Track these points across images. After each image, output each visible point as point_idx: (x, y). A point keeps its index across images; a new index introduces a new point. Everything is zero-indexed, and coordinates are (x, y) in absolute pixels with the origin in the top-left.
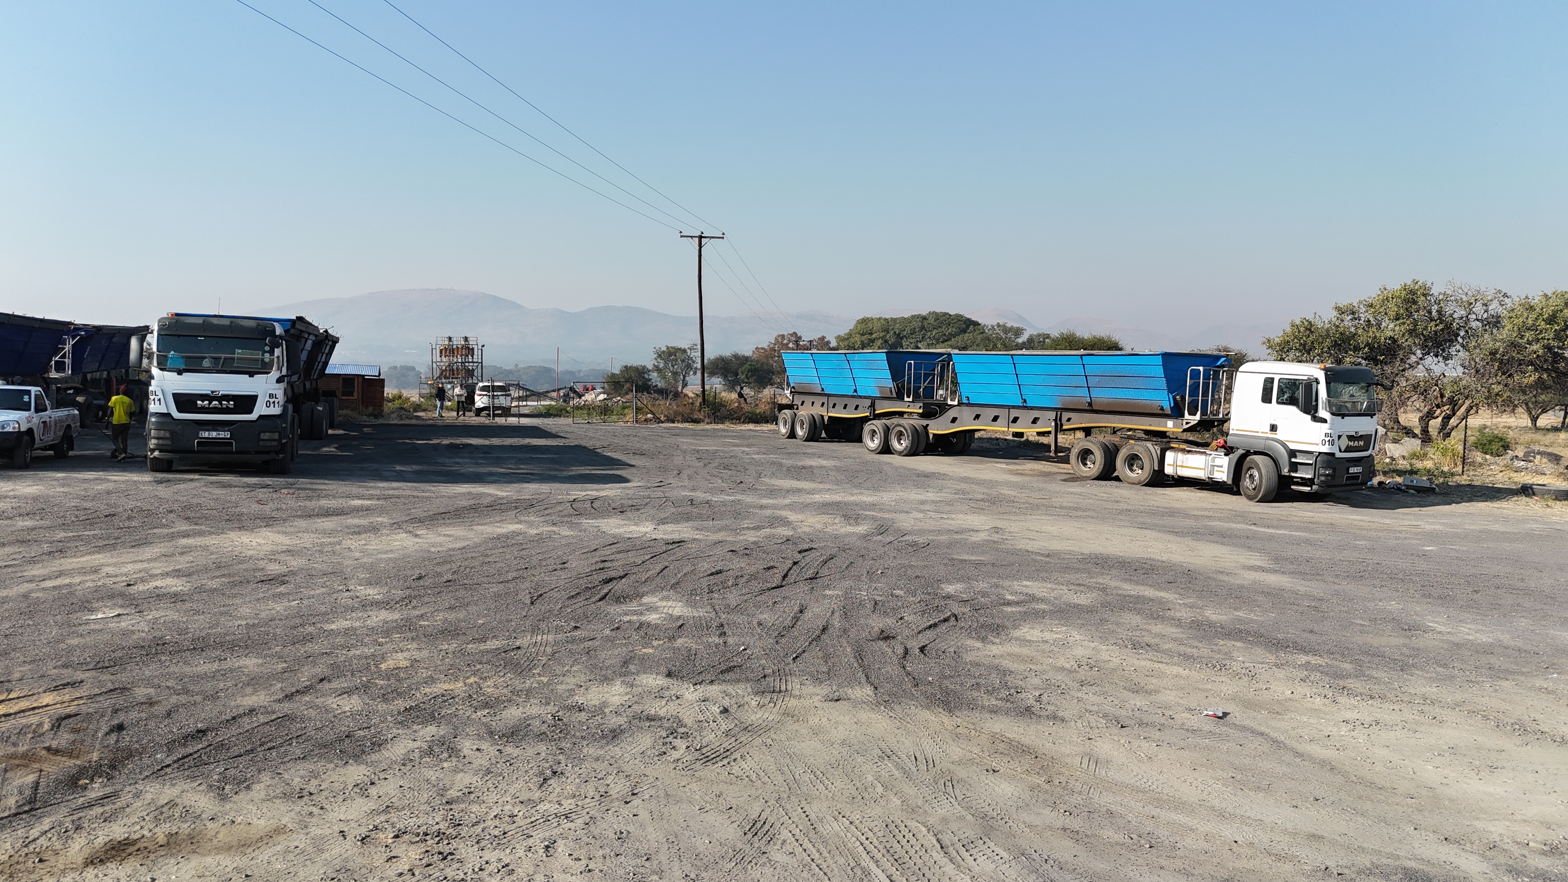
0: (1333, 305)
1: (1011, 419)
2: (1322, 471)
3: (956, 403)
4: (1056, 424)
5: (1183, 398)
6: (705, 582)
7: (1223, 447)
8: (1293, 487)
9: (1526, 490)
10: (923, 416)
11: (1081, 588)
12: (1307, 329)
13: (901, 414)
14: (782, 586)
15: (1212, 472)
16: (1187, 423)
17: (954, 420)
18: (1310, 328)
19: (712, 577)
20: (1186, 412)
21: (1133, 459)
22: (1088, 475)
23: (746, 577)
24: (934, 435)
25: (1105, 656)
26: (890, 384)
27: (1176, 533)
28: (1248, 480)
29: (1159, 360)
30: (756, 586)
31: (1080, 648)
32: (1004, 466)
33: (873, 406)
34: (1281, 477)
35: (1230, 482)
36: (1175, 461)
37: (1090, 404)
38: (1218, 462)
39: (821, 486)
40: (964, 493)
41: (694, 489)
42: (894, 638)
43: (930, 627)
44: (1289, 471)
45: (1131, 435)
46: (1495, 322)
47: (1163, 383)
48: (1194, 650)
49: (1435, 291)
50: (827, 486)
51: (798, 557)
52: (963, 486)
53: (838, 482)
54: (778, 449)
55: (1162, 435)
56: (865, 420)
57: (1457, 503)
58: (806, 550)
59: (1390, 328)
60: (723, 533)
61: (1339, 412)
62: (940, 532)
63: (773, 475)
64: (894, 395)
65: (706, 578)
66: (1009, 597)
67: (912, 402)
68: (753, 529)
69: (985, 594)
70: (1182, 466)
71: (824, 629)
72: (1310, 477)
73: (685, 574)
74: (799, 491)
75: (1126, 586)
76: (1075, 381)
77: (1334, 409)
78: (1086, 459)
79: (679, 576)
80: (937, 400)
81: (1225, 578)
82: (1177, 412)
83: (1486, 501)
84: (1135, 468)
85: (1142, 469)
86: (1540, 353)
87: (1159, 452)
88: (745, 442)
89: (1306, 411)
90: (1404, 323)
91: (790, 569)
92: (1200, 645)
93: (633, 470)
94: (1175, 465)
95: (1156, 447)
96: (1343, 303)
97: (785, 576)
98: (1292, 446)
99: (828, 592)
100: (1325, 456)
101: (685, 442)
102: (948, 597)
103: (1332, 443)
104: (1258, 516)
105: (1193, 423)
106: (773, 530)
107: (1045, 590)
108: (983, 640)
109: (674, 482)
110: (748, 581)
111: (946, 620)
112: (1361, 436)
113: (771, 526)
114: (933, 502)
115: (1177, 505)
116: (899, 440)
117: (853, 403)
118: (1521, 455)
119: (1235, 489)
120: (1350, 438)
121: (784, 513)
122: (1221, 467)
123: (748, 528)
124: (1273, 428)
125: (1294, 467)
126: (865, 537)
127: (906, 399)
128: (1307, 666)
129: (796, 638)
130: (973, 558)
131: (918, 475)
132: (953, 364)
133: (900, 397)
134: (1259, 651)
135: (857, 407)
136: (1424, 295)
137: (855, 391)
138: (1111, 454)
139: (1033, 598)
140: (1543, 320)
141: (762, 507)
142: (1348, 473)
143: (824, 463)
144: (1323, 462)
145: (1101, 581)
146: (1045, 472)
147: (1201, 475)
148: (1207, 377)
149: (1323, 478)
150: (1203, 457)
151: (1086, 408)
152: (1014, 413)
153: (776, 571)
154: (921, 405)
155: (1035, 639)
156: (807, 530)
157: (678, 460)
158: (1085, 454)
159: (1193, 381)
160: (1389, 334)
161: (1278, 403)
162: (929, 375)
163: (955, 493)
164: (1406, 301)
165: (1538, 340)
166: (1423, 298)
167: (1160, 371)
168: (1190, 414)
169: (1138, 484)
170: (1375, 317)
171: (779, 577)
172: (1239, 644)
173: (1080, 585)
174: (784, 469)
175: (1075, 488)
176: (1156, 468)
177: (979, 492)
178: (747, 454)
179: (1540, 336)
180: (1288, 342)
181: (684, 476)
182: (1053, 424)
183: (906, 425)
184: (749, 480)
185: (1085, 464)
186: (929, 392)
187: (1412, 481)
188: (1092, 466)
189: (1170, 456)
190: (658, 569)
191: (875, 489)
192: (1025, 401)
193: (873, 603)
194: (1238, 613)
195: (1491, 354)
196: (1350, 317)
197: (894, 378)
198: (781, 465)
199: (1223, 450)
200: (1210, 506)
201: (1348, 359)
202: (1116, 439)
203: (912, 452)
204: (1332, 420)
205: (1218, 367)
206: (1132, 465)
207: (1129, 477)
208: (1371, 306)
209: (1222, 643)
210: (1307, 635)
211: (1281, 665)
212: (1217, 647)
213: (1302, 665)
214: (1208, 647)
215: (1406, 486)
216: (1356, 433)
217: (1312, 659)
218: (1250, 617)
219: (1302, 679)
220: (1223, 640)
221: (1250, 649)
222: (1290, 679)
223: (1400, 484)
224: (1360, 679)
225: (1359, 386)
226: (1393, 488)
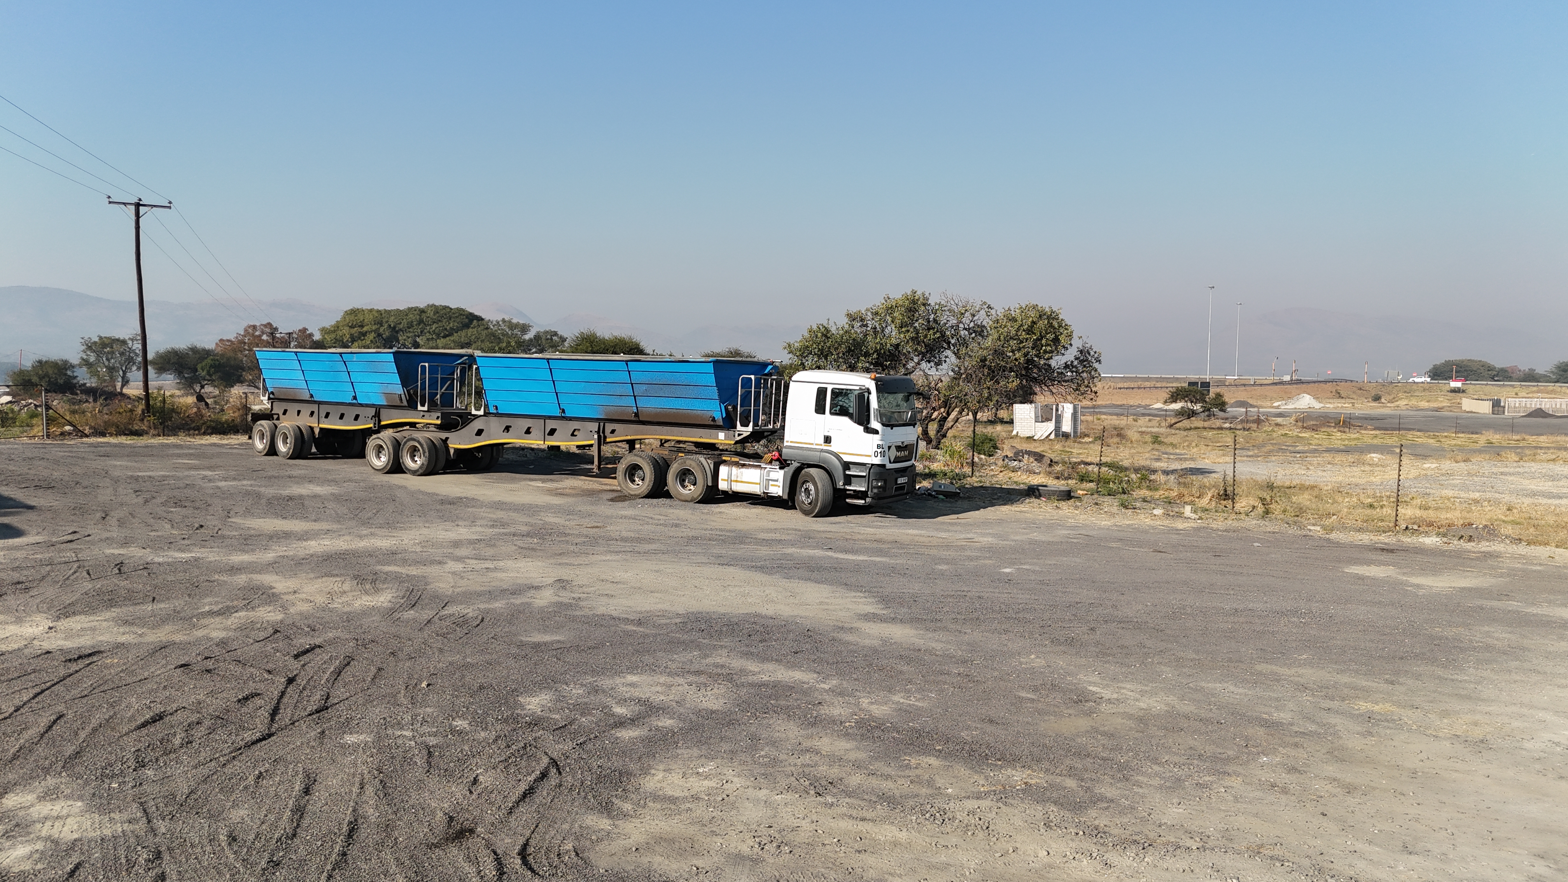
0: (845, 312)
1: (547, 431)
2: (874, 483)
3: (481, 412)
4: (599, 437)
5: (735, 408)
6: (130, 744)
7: (778, 460)
8: (848, 500)
9: (1033, 492)
10: (441, 427)
11: (702, 679)
12: (823, 335)
13: (413, 425)
14: (270, 735)
15: (767, 487)
16: (739, 435)
17: (480, 432)
18: (826, 334)
19: (144, 731)
20: (738, 423)
21: (685, 474)
22: (637, 493)
23: (207, 723)
24: (456, 450)
25: (787, 818)
26: (399, 390)
27: (762, 569)
28: (803, 494)
29: (710, 368)
30: (225, 741)
31: (747, 804)
32: (540, 484)
33: (377, 415)
34: (836, 490)
35: (786, 497)
36: (730, 475)
37: (637, 415)
38: (773, 475)
39: (317, 526)
40: (504, 525)
41: (126, 543)
42: (472, 831)
43: (524, 796)
44: (844, 484)
45: (679, 448)
46: (979, 331)
47: (714, 392)
48: (890, 784)
49: (932, 301)
50: (324, 526)
51: (295, 665)
52: (500, 514)
53: (338, 519)
54: (254, 472)
55: (712, 447)
56: (368, 433)
57: (984, 508)
58: (307, 651)
59: (893, 334)
60: (168, 628)
61: (889, 424)
62: (491, 595)
63: (248, 513)
64: (405, 403)
65: (134, 735)
66: (619, 710)
67: (428, 411)
68: (219, 613)
69: (585, 710)
70: (737, 481)
71: (353, 830)
72: (864, 489)
73: (95, 730)
74: (287, 535)
75: (752, 666)
76: (620, 389)
77: (884, 419)
78: (633, 475)
79: (83, 735)
80: (457, 408)
81: (849, 638)
82: (729, 424)
83: (1005, 504)
84: (686, 483)
85: (694, 484)
86: (1021, 361)
87: (712, 466)
88: (206, 462)
89: (860, 424)
90: (908, 331)
91: (283, 694)
92: (891, 771)
93: (31, 515)
94: (730, 480)
95: (709, 461)
96: (853, 310)
97: (275, 712)
98: (846, 458)
99: (350, 739)
100: (878, 468)
101: (119, 466)
102: (535, 723)
103: (883, 454)
104: (824, 536)
105: (745, 434)
106: (251, 614)
107: (659, 689)
108: (607, 809)
109: (96, 531)
110: (212, 730)
111: (544, 775)
112: (906, 446)
113: (249, 606)
114: (471, 542)
115: (739, 526)
116: (413, 457)
117: (351, 412)
118: (1010, 454)
119: (790, 504)
120: (899, 448)
121: (268, 579)
122: (777, 481)
123: (211, 613)
124: (828, 440)
125: (848, 479)
126: (390, 613)
127: (420, 408)
128: (1029, 792)
129: (302, 862)
130: (547, 638)
131: (442, 502)
132: (477, 369)
133: (412, 405)
134: (962, 770)
135: (357, 417)
136: (924, 305)
137: (355, 398)
138: (661, 468)
139: (650, 709)
140: (1024, 330)
141: (234, 570)
142: (896, 484)
143: (318, 489)
144: (876, 474)
145: (719, 660)
146: (588, 490)
147: (756, 490)
148: (758, 386)
149: (875, 491)
150: (757, 472)
151: (633, 418)
152: (551, 424)
153: (258, 702)
154: (439, 415)
155: (678, 793)
156: (304, 607)
157: (105, 495)
158: (633, 470)
159: (744, 390)
160: (894, 341)
161: (831, 413)
162: (448, 379)
163: (493, 526)
164: (910, 310)
165: (1019, 349)
166: (923, 308)
167: (711, 379)
168: (742, 426)
169: (691, 501)
170: (880, 324)
171: (264, 713)
172: (932, 761)
173: (698, 673)
174: (263, 501)
175: (624, 510)
176: (710, 484)
177: (521, 521)
178: (210, 481)
179: (1021, 346)
180: (807, 347)
181: (112, 521)
182: (596, 436)
183: (421, 440)
184: (212, 522)
185: (633, 481)
186: (448, 400)
187: (940, 487)
188: (640, 483)
189: (723, 470)
190: (44, 722)
191: (390, 525)
192: (563, 411)
193: (425, 752)
194: (896, 698)
195: (981, 361)
196: (859, 324)
197: (404, 384)
198: (259, 496)
199: (778, 463)
200: (772, 525)
201: (860, 365)
202: (665, 453)
203: (429, 471)
204: (883, 431)
205: (766, 375)
206: (684, 481)
207: (681, 494)
208: (877, 314)
209: (913, 762)
210: (989, 728)
211: (1003, 797)
212: (912, 773)
213: (1024, 791)
214: (903, 774)
215: (935, 491)
216: (902, 443)
217: (1024, 776)
218: (911, 702)
219: (1045, 824)
220: (910, 755)
221: (950, 769)
222: (1032, 825)
223: (929, 489)
224: (1100, 808)
225: (900, 396)
226: (925, 494)
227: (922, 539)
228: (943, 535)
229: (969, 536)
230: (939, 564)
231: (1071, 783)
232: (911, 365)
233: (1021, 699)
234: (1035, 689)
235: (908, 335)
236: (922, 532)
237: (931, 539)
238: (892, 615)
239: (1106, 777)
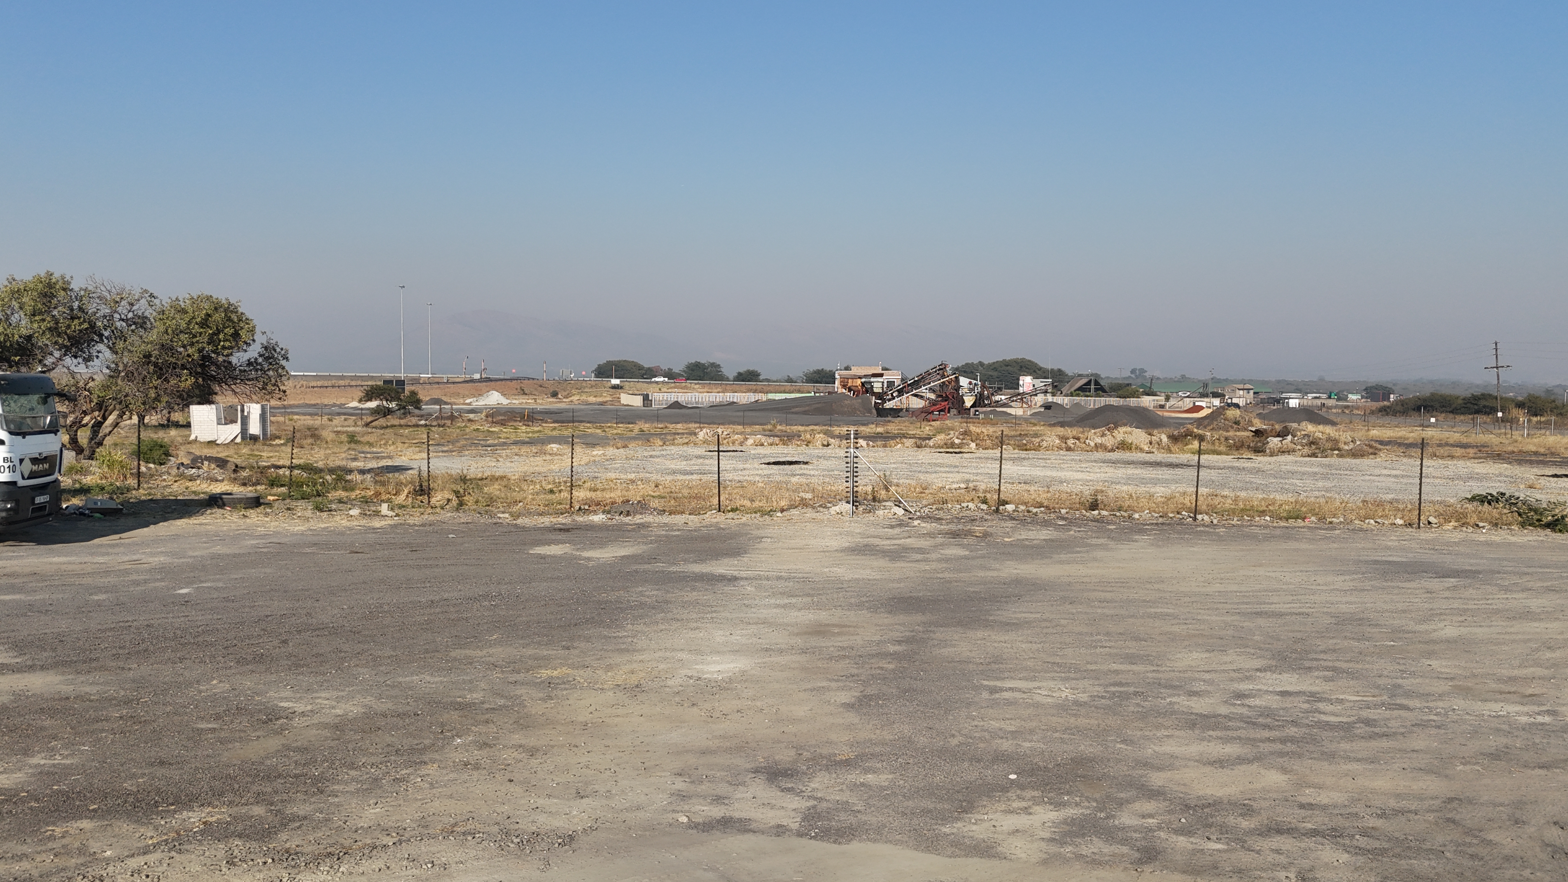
9: (215, 501)
46: (141, 322)
48: (25, 865)
49: (75, 286)
57: (155, 524)
59: (24, 325)
61: (19, 430)
77: (12, 426)
83: (181, 518)
86: (195, 358)
90: (44, 320)
100: (5, 486)
103: (12, 469)
112: (46, 457)
118: (186, 461)
120: (34, 461)
128: (209, 831)
134: (124, 827)
136: (64, 289)
140: (197, 323)
142: (33, 503)
144: (4, 493)
149: (4, 514)
160: (24, 332)
164: (44, 295)
165: (192, 344)
166: (62, 293)
172: (86, 824)
179: (194, 340)
187: (96, 503)
195: (144, 357)
204: (11, 441)
209: (58, 831)
210: (160, 772)
211: (177, 844)
212: (57, 845)
213: (202, 832)
214: (43, 848)
215: (88, 509)
216: (40, 454)
217: (203, 815)
218: (56, 762)
219: (227, 862)
220: (54, 824)
221: (109, 828)
222: (212, 867)
223: (80, 508)
224: (292, 829)
225: (36, 397)
226: (75, 513)
227: (70, 567)
228: (101, 559)
229: (135, 557)
230: (96, 594)
231: (258, 810)
232: (49, 360)
233: (200, 731)
234: (218, 717)
235: (43, 326)
236: (73, 558)
237: (84, 566)
238: (29, 663)
239: (298, 794)
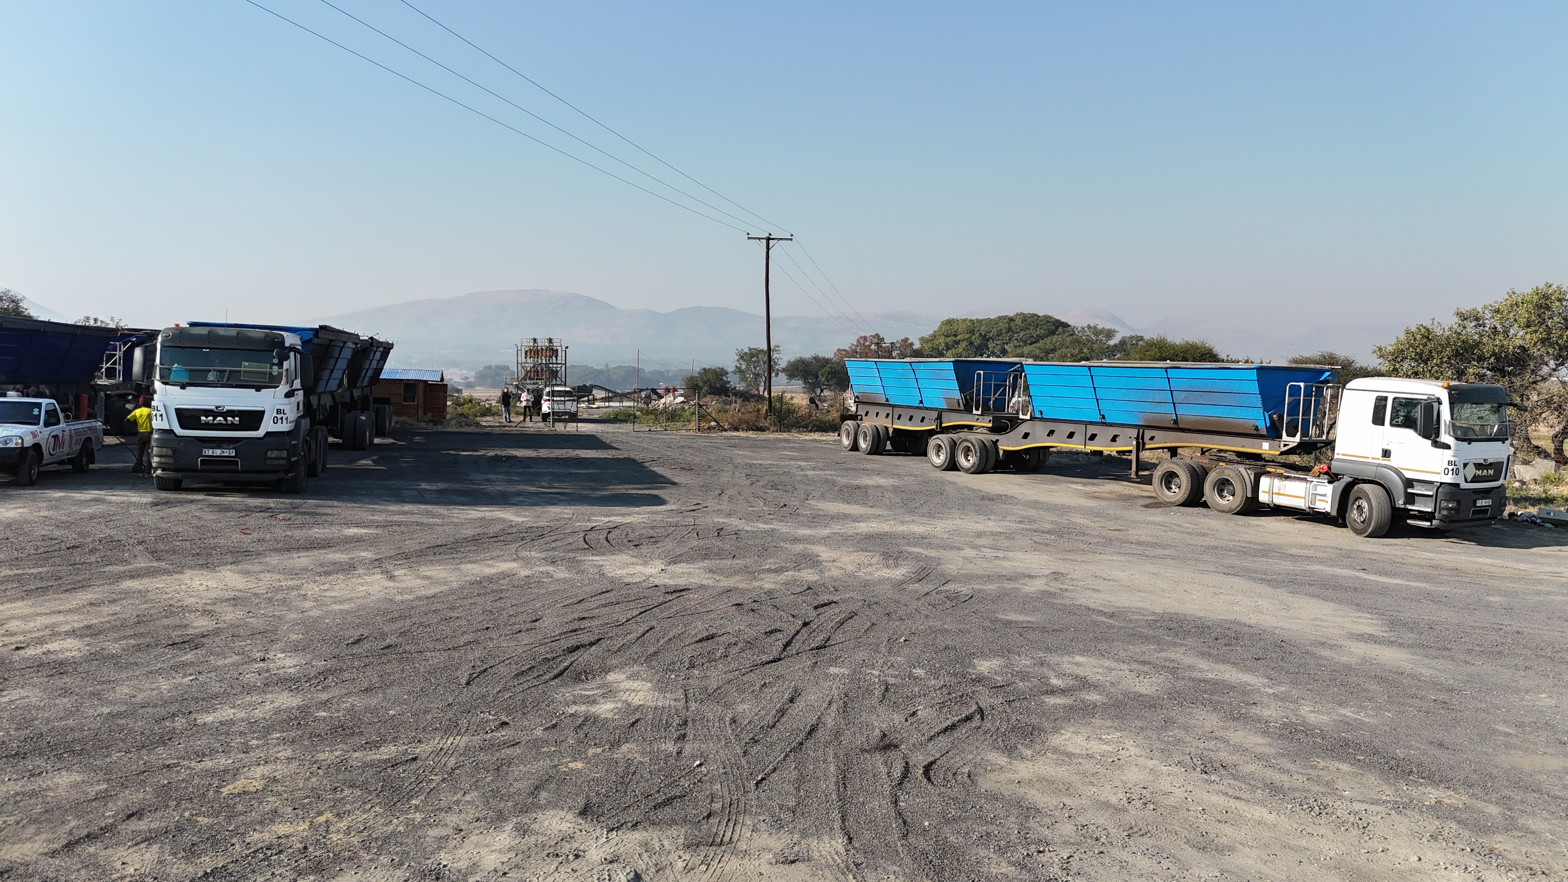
0: (1454, 310)
1: (1088, 436)
2: (1444, 504)
3: (1028, 417)
4: (1138, 444)
5: (1281, 417)
6: (689, 652)
7: (1326, 473)
8: (1409, 521)
10: (992, 430)
11: (1146, 668)
12: (1424, 336)
13: (970, 428)
14: (779, 660)
15: (1313, 501)
16: (1285, 445)
17: (1026, 436)
18: (1427, 335)
19: (700, 645)
20: (1284, 433)
21: (1223, 484)
22: (1173, 500)
23: (741, 645)
24: (1004, 451)
25: (1164, 784)
26: (957, 395)
27: (1269, 582)
28: (1355, 512)
29: (1254, 375)
30: (749, 659)
31: (1134, 768)
32: (1080, 487)
33: (939, 418)
34: (1395, 510)
35: (1334, 513)
36: (1271, 487)
37: (1176, 422)
38: (1321, 490)
39: (871, 511)
40: (1031, 521)
41: (729, 515)
42: (896, 746)
43: (946, 730)
44: (1405, 503)
45: (1220, 457)
47: (1258, 400)
48: (1285, 777)
50: (877, 511)
51: (813, 614)
52: (1032, 512)
53: (891, 507)
54: (837, 465)
55: (1257, 457)
56: (931, 433)
58: (825, 605)
59: (1519, 337)
60: (737, 578)
61: (1465, 436)
62: (989, 578)
63: (823, 497)
64: (962, 407)
65: (692, 647)
66: (1055, 682)
67: (981, 415)
68: (775, 571)
69: (1025, 676)
70: (1279, 494)
71: (813, 730)
72: (1429, 510)
73: (670, 639)
74: (845, 517)
75: (1203, 664)
76: (1159, 397)
77: (1459, 433)
78: (1170, 482)
79: (662, 642)
80: (1008, 413)
81: (1326, 653)
82: (1274, 433)
84: (1225, 493)
85: (1233, 495)
87: (1252, 477)
88: (804, 455)
89: (1426, 436)
90: (1536, 331)
91: (798, 632)
92: (1292, 767)
93: (673, 490)
94: (1271, 493)
95: (1249, 472)
96: (1465, 308)
97: (788, 644)
98: (1409, 475)
99: (833, 670)
100: (1448, 487)
101: (742, 455)
102: (979, 680)
103: (1456, 472)
104: (1367, 556)
105: (1292, 445)
106: (797, 574)
107: (1100, 670)
108: (1010, 751)
109: (711, 503)
110: (743, 650)
111: (968, 718)
112: (1491, 464)
113: (797, 567)
114: (993, 534)
115: (1273, 540)
116: (966, 456)
117: (918, 415)
119: (1340, 521)
120: (1478, 466)
121: (818, 549)
122: (1325, 495)
123: (769, 571)
124: (1386, 454)
125: (1410, 498)
126: (899, 585)
127: (975, 412)
128: (1437, 810)
129: (773, 744)
130: (1021, 618)
131: (983, 498)
132: (1025, 375)
133: (968, 409)
134: (1372, 779)
135: (923, 420)
136: (1560, 300)
137: (921, 402)
138: (1198, 477)
139: (1084, 684)
141: (796, 540)
142: (1475, 506)
143: (882, 481)
144: (1446, 494)
145: (1172, 656)
146: (1125, 495)
147: (1301, 504)
148: (1308, 394)
149: (1445, 512)
150: (1303, 485)
151: (1171, 426)
152: (1092, 430)
153: (779, 635)
154: (991, 418)
155: (1077, 751)
156: (836, 573)
157: (725, 477)
158: (1169, 478)
159: (1292, 399)
160: (1519, 342)
161: (1392, 425)
162: (1001, 386)
163: (1020, 522)
164: (1539, 306)
166: (1557, 304)
167: (1254, 387)
168: (1288, 435)
169: (1229, 512)
170: (1501, 324)
171: (780, 644)
172: (1345, 767)
173: (1144, 663)
174: (837, 488)
175: (1156, 516)
176: (1249, 495)
177: (1048, 521)
178: (802, 470)
180: (1402, 350)
181: (725, 497)
182: (1134, 443)
183: (973, 441)
184: (794, 502)
185: (1169, 489)
186: (1000, 405)
187: (1549, 514)
188: (1177, 491)
189: (1265, 482)
190: (641, 630)
191: (931, 515)
192: (1103, 417)
193: (883, 688)
194: (1343, 711)
196: (1473, 324)
197: (962, 390)
198: (834, 483)
199: (1327, 477)
200: (1310, 542)
201: (1471, 370)
202: (1205, 461)
203: (980, 469)
204: (1456, 445)
205: (1322, 382)
206: (1222, 490)
207: (1218, 504)
208: (1498, 311)
209: (1322, 764)
210: (1435, 751)
211: (1401, 806)
212: (1313, 773)
213: (1431, 807)
214: (1303, 771)
215: (1540, 518)
216: (1485, 460)
217: (1443, 795)
218: (1359, 717)
219: (1431, 836)
220: (1323, 758)
221: (1360, 776)
222: (1416, 834)
223: (1534, 516)
224: (1512, 836)
225: (1488, 406)
226: (1527, 521)
227: (1492, 569)
228: (1522, 566)
229: (1557, 570)
231: (1493, 810)
233: (1494, 732)
234: (1520, 725)
235: (1535, 337)
236: (1496, 561)
237: (1504, 570)
238: (1393, 639)
239: (1544, 812)
